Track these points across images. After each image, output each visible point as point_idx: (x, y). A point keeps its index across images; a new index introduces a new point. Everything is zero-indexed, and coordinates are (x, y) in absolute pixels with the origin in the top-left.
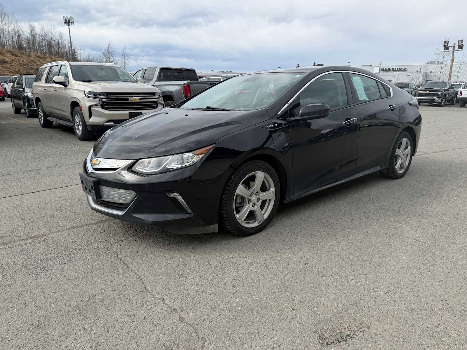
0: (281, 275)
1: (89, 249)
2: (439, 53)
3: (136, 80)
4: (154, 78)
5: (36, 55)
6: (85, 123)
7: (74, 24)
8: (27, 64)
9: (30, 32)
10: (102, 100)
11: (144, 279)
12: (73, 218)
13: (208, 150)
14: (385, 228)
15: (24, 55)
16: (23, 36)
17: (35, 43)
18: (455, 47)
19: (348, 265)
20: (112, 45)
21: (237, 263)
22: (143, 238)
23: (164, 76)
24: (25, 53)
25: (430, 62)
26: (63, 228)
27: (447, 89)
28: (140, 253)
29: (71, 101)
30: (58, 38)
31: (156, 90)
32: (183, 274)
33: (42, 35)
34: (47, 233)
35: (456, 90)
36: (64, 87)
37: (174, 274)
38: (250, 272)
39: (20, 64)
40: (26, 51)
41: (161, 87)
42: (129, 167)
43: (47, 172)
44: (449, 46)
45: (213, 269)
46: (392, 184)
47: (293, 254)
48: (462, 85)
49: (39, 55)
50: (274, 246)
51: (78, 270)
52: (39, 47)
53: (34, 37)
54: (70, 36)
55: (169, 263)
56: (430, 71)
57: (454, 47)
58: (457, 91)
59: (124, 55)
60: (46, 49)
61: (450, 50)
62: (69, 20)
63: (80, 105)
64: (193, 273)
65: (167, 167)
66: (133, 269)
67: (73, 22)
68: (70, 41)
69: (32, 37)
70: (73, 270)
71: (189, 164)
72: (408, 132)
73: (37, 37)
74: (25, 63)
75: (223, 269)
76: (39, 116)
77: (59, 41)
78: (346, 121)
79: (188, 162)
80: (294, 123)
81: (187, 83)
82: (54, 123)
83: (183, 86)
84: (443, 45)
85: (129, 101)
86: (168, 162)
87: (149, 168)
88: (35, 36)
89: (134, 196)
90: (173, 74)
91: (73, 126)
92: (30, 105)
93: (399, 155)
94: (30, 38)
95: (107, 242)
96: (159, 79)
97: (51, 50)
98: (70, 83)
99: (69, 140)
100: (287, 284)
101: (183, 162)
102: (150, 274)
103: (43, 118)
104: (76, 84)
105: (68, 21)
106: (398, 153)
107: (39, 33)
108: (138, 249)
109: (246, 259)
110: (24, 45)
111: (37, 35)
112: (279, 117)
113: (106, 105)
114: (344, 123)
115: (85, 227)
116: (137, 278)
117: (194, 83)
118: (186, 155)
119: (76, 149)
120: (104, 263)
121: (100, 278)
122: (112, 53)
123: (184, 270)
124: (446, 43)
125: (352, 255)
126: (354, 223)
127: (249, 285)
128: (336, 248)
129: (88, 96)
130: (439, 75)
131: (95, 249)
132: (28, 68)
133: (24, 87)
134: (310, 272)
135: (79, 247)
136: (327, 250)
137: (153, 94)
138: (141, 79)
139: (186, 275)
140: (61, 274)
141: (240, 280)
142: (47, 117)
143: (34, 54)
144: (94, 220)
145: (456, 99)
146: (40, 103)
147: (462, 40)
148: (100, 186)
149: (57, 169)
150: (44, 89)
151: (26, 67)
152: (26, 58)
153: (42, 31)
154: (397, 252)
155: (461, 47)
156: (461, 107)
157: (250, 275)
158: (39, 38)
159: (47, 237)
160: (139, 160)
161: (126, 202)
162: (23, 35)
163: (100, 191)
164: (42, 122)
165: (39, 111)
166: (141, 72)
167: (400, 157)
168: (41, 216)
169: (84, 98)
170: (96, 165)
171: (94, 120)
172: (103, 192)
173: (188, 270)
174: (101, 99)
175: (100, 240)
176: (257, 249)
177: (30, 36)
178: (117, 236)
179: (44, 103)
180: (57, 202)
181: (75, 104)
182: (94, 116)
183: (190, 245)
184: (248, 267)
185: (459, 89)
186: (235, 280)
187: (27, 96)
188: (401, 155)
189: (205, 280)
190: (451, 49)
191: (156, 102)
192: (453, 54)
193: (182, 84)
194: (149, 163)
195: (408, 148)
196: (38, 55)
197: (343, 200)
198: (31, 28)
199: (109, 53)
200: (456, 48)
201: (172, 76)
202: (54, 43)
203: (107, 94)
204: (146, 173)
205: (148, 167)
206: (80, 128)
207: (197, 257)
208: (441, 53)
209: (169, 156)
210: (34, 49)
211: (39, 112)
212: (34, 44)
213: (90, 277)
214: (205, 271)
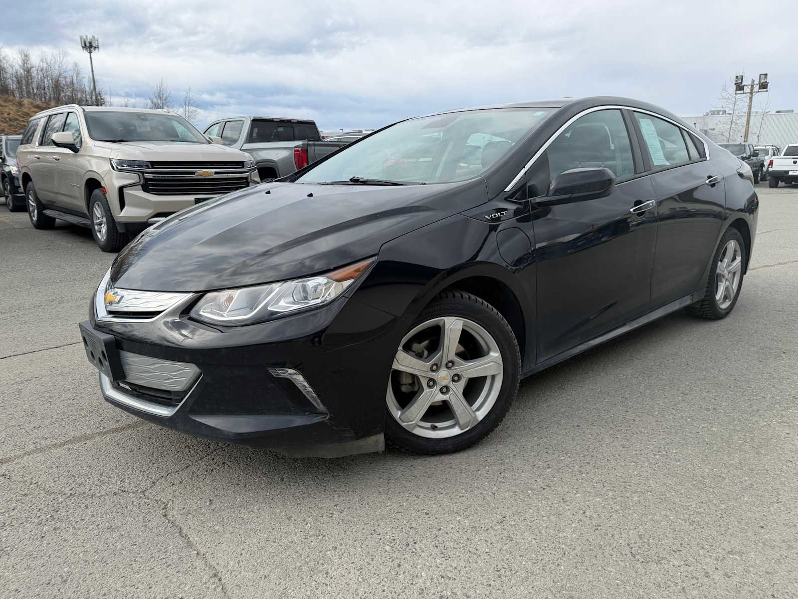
0: (547, 560)
1: (101, 496)
2: (727, 97)
3: (208, 139)
4: (241, 138)
5: (32, 104)
6: (113, 220)
7: (98, 50)
8: (16, 119)
9: (20, 63)
10: (143, 176)
11: (226, 578)
12: (74, 418)
13: (361, 269)
14: (738, 428)
15: (11, 103)
16: (9, 70)
17: (30, 81)
18: (754, 86)
19: (693, 527)
20: (167, 85)
21: (440, 530)
22: (224, 463)
23: (259, 134)
24: (13, 100)
25: (711, 111)
26: (49, 441)
27: (747, 156)
28: (217, 505)
29: (86, 179)
30: (71, 73)
31: (246, 157)
32: (318, 563)
33: (43, 69)
34: (13, 455)
35: (762, 158)
36: (73, 153)
37: (298, 564)
38: (475, 554)
39: (3, 120)
40: (14, 96)
41: (254, 153)
42: (183, 309)
43: (32, 315)
44: (743, 84)
45: (388, 548)
46: (712, 330)
47: (562, 501)
48: (770, 150)
49: (38, 103)
50: (515, 480)
51: (73, 555)
52: (37, 90)
53: (28, 71)
54: (93, 71)
55: (284, 531)
56: (710, 127)
57: (752, 86)
58: (763, 161)
59: (187, 103)
60: (49, 93)
61: (745, 91)
62: (90, 43)
63: (103, 184)
64: (341, 558)
65: (269, 308)
66: (202, 551)
67: (98, 45)
68: (92, 80)
69: (26, 72)
70: (59, 557)
71: (319, 301)
72: (736, 228)
73: (34, 74)
74: (12, 117)
75: (410, 547)
76: (29, 208)
77: (73, 79)
78: (635, 206)
79: (318, 298)
80: (538, 210)
81: (303, 144)
82: (57, 220)
83: (295, 151)
84: (734, 82)
85: (194, 176)
86: (271, 298)
87: (228, 311)
88: (30, 70)
89: (195, 376)
90: (275, 131)
91: (90, 226)
92: (15, 189)
93: (722, 273)
94: (21, 74)
95: (143, 475)
96: (250, 139)
97: (60, 94)
98: (84, 145)
99: (82, 252)
100: (568, 585)
101: (306, 298)
102: (241, 564)
103: (36, 211)
104: (95, 146)
105: (88, 45)
106: (721, 270)
107: (37, 65)
108: (212, 493)
109: (458, 519)
110: (12, 87)
111: (34, 69)
112: (508, 197)
113: (153, 185)
114: (632, 210)
115: (98, 438)
116: (211, 577)
117: (314, 145)
118: (312, 282)
119: (94, 267)
120: (133, 534)
121: (123, 579)
122: (166, 99)
123: (321, 552)
124: (739, 80)
125: (691, 500)
126: (670, 419)
127: (478, 592)
128: (651, 482)
129: (117, 168)
130: (728, 134)
131: (115, 494)
132: (18, 125)
133: (4, 156)
134: (613, 549)
135: (80, 489)
136: (634, 488)
137: (241, 164)
138: (217, 137)
139: (325, 566)
140: (29, 567)
141: (455, 579)
142: (44, 210)
143: (28, 102)
144: (118, 421)
145: (761, 173)
146: (30, 184)
147: (766, 75)
148: (120, 351)
149: (53, 309)
150: (37, 158)
151: (15, 124)
152: (15, 108)
153: (43, 62)
154: (786, 489)
155: (764, 86)
156: (771, 186)
157: (476, 562)
158: (38, 74)
159: (11, 466)
160: (206, 294)
161: (178, 388)
162: (8, 68)
163: (122, 362)
164: (35, 219)
165: (29, 198)
166: (218, 127)
167: (723, 276)
168: (6, 413)
169: (108, 172)
170: (113, 305)
171: (129, 213)
172: (128, 364)
173: (329, 553)
174: (143, 173)
175: (129, 471)
176: (479, 488)
177: (22, 71)
178: (165, 459)
179: (37, 183)
180: (43, 379)
181: (93, 184)
182: (128, 205)
183: (329, 481)
184: (468, 539)
185: (766, 157)
186: (442, 577)
187: (10, 172)
188: (726, 273)
189: (373, 580)
190: (747, 90)
191: (246, 178)
192: (751, 98)
193: (293, 146)
194: (230, 299)
195: (736, 258)
196: (36, 104)
197: (630, 366)
198: (23, 57)
199: (161, 99)
200: (756, 88)
201: (273, 134)
202: (64, 82)
203: (153, 164)
204: (221, 324)
205: (228, 308)
206: (104, 229)
207: (348, 515)
208: (730, 97)
209: (274, 285)
210: (28, 93)
211: (29, 200)
212: (28, 84)
213: (97, 576)
214: (368, 553)
